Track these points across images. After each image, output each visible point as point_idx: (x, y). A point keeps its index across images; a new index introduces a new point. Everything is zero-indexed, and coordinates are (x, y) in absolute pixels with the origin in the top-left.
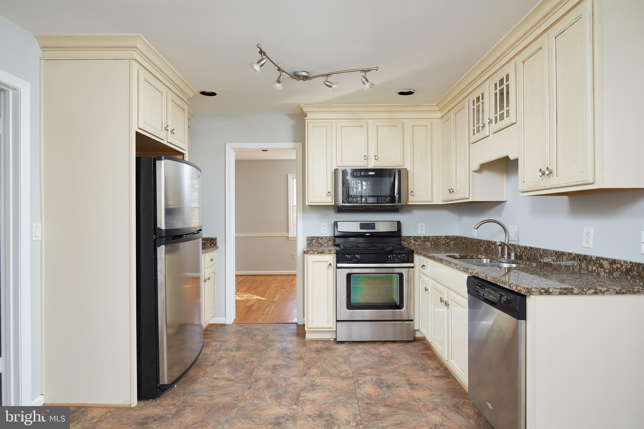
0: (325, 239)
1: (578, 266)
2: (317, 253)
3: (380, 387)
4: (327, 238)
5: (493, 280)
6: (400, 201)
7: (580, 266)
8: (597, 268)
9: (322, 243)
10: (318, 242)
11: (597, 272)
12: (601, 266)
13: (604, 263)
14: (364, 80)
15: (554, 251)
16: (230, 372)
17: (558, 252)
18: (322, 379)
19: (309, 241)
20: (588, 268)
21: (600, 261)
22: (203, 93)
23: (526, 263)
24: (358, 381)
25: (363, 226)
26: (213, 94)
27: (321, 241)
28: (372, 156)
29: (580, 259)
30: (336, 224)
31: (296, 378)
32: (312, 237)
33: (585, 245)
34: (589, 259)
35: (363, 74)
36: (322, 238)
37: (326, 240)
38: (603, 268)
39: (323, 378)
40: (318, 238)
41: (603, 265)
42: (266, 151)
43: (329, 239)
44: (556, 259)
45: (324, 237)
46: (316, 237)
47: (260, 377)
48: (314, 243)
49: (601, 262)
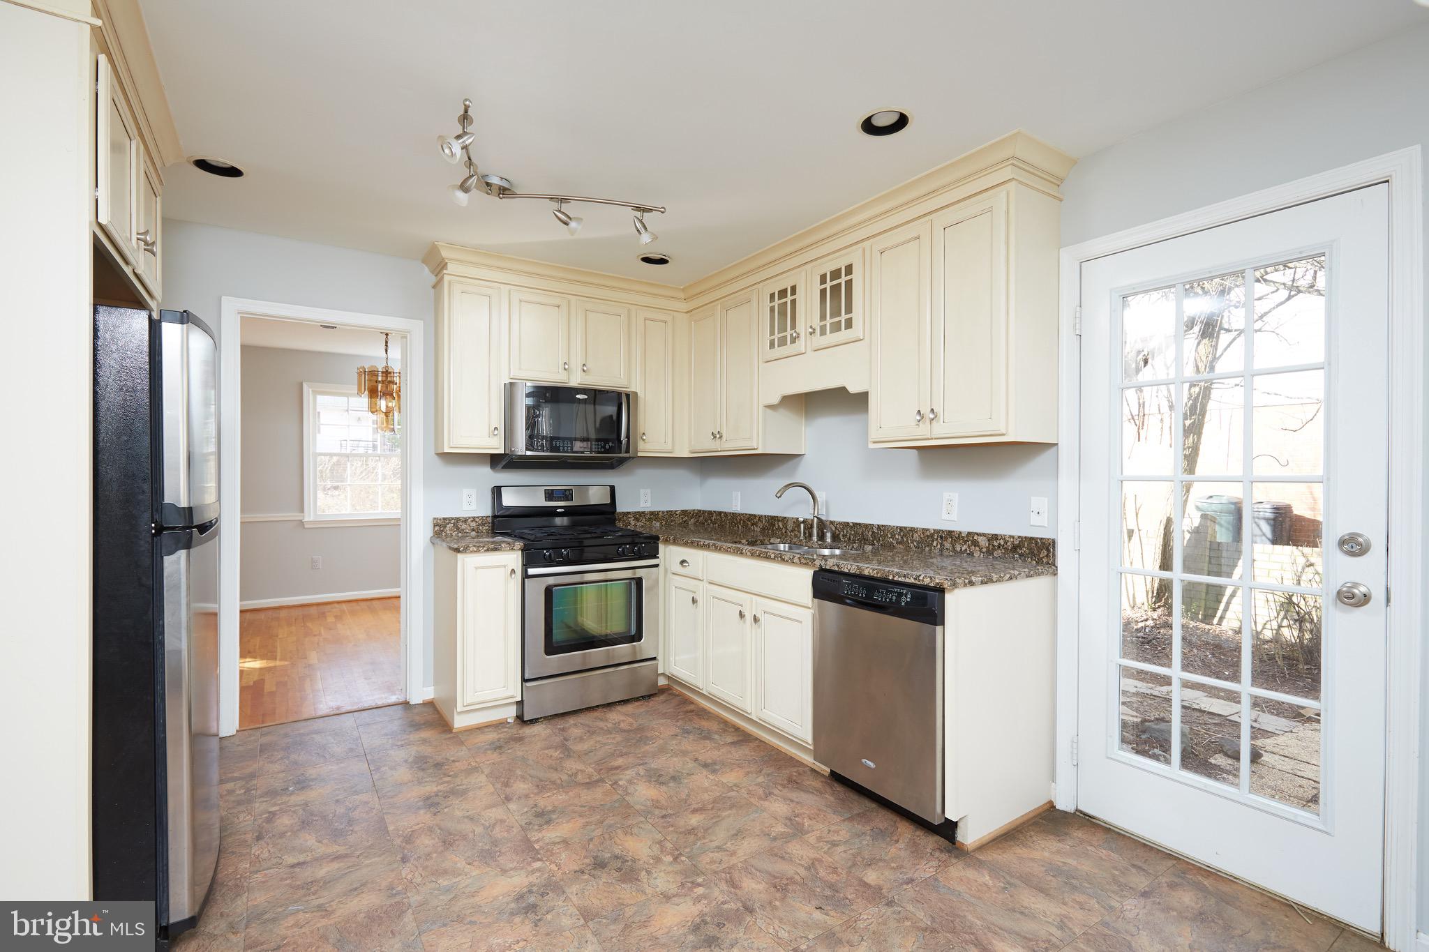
0: (472, 521)
1: (939, 546)
2: (486, 551)
3: (663, 783)
4: (477, 520)
5: (877, 573)
6: (627, 451)
7: (942, 545)
8: (969, 546)
9: (467, 531)
10: (458, 529)
11: (968, 552)
12: (975, 543)
13: (979, 540)
14: (639, 226)
15: (897, 527)
16: (325, 841)
17: (905, 528)
18: (548, 797)
19: (437, 528)
20: (954, 549)
21: (973, 537)
22: (203, 164)
23: (853, 547)
24: (616, 783)
25: (550, 495)
26: (233, 172)
27: (464, 526)
28: (576, 364)
29: (941, 537)
30: (497, 492)
31: (494, 809)
32: (444, 519)
33: (945, 516)
34: (957, 536)
35: (638, 214)
36: (466, 520)
37: (474, 524)
38: (978, 546)
39: (549, 794)
40: (457, 519)
41: (978, 542)
42: (333, 328)
43: (480, 522)
44: (902, 538)
45: (470, 518)
46: (452, 519)
47: (409, 830)
48: (448, 532)
49: (975, 538)
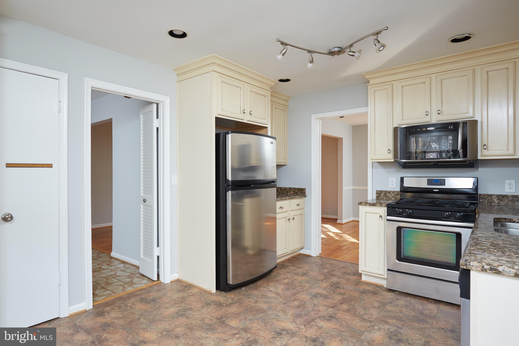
0: (393, 193)
2: (369, 205)
4: (395, 192)
6: (465, 155)
9: (390, 197)
10: (386, 196)
16: (282, 289)
18: (345, 314)
19: (377, 195)
22: (281, 81)
24: (374, 326)
25: (430, 182)
26: (288, 80)
27: (389, 195)
28: (434, 112)
30: (402, 179)
31: (325, 307)
32: (380, 191)
35: (375, 37)
36: (389, 192)
37: (393, 194)
39: (346, 314)
40: (386, 192)
42: (343, 117)
43: (396, 194)
45: (391, 191)
46: (384, 191)
48: (382, 197)
